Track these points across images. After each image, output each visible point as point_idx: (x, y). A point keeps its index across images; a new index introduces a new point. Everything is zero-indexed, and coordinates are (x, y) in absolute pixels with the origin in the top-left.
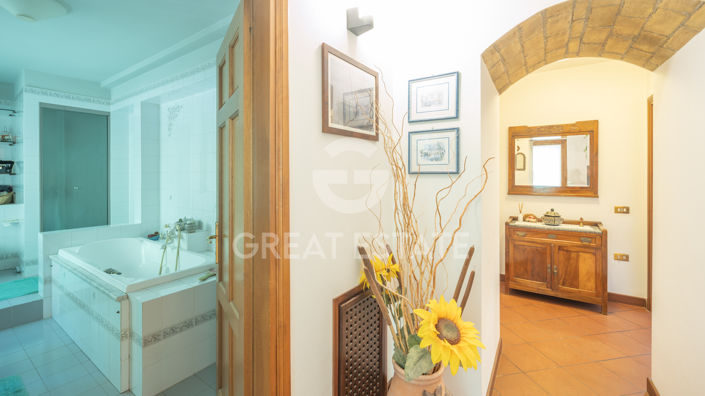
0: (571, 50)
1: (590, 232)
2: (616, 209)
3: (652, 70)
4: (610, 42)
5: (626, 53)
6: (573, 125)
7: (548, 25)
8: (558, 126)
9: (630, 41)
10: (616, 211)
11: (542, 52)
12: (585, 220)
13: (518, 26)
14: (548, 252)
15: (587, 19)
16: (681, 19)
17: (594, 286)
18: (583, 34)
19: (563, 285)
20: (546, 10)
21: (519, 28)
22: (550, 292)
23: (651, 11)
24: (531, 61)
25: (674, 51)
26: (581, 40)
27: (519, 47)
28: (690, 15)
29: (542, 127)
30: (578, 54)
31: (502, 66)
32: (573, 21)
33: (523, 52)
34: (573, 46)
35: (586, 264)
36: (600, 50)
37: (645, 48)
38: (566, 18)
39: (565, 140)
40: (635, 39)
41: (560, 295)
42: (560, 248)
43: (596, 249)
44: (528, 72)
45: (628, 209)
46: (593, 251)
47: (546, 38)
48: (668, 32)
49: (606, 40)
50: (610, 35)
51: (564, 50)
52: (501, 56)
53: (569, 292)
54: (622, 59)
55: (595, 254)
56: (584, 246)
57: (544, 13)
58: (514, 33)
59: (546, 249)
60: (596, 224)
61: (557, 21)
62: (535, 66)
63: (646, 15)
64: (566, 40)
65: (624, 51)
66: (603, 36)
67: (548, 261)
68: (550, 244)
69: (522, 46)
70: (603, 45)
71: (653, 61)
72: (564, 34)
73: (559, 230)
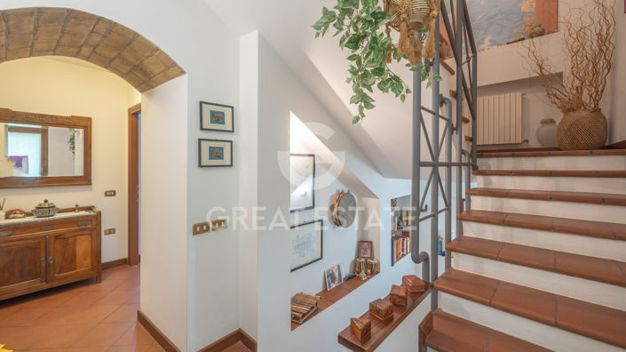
0: (82, 52)
1: (87, 216)
2: (106, 193)
3: (141, 92)
4: (116, 61)
5: (127, 74)
6: (67, 118)
7: (69, 24)
8: (52, 116)
9: (131, 67)
10: (106, 195)
11: (54, 44)
12: (80, 206)
13: (39, 8)
14: (43, 244)
15: (105, 36)
16: (164, 68)
17: (90, 263)
18: (97, 45)
19: (60, 272)
20: (72, 10)
21: (40, 11)
22: (45, 286)
23: (149, 54)
24: (38, 46)
25: (157, 85)
26: (94, 48)
27: (32, 27)
28: (169, 68)
29: (32, 114)
30: (87, 59)
31: (4, 38)
32: (92, 32)
33: (34, 34)
34: (86, 50)
35: (82, 246)
36: (107, 63)
37: (140, 75)
38: (88, 26)
39: (47, 130)
40: (135, 67)
41: (56, 284)
42: (57, 237)
43: (91, 229)
44: (31, 55)
45: (114, 192)
46: (88, 232)
47: (63, 32)
48: (156, 72)
49: (115, 57)
50: (118, 56)
51: (76, 50)
52: (8, 27)
53: (65, 277)
54: (122, 76)
55: (91, 234)
56: (81, 230)
57: (70, 11)
58: (32, 13)
59: (39, 243)
60: (90, 209)
61: (79, 25)
62: (41, 53)
63: (146, 55)
64: (81, 43)
65: (125, 72)
66: (113, 54)
67: (43, 255)
68: (45, 236)
69: (35, 28)
70: (111, 61)
71: (143, 86)
72: (82, 37)
73: (54, 220)
